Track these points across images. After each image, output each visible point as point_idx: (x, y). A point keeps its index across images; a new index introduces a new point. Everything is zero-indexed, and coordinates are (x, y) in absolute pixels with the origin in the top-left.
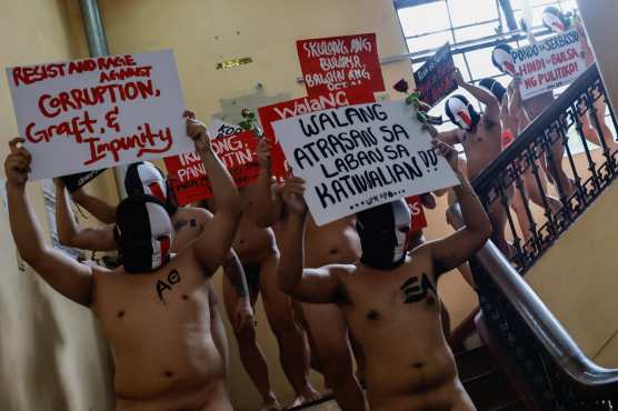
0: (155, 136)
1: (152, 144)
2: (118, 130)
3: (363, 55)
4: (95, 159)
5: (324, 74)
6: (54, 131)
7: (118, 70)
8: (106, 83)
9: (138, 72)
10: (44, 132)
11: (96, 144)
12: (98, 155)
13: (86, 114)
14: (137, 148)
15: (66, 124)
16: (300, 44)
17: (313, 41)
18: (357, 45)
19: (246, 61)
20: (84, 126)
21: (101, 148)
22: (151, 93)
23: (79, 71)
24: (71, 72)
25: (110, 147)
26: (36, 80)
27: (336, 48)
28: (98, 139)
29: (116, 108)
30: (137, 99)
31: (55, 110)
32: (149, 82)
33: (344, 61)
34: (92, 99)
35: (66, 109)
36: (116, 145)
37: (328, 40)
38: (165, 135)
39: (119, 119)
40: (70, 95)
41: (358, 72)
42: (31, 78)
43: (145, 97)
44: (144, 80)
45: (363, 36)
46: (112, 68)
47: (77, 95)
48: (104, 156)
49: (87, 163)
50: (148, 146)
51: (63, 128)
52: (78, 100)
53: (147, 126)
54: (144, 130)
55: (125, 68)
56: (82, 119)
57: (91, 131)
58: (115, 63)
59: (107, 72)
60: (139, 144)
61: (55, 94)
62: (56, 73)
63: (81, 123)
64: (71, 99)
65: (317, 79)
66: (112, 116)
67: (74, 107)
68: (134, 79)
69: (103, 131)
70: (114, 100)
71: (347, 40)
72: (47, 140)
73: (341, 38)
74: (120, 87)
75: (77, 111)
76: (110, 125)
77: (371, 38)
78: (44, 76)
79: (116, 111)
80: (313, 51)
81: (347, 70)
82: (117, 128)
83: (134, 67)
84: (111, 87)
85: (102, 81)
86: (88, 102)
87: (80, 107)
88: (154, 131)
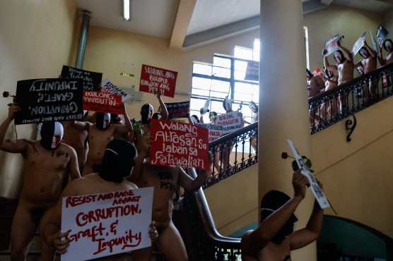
0: (133, 237)
1: (131, 242)
2: (115, 234)
3: (170, 80)
4: (100, 251)
5: (150, 82)
6: (81, 235)
7: (123, 198)
8: (116, 205)
9: (134, 200)
10: (75, 235)
11: (102, 242)
12: (102, 249)
13: (101, 224)
14: (123, 244)
15: (88, 231)
16: (144, 66)
17: (150, 67)
18: (168, 75)
19: (132, 76)
20: (98, 231)
21: (104, 244)
22: (136, 212)
23: (103, 199)
24: (98, 200)
25: (109, 244)
26: (78, 204)
27: (159, 73)
28: (103, 239)
29: (117, 221)
30: (129, 215)
31: (84, 222)
32: (137, 205)
33: (161, 80)
34: (106, 215)
35: (90, 221)
36: (112, 243)
37: (156, 68)
38: (138, 236)
39: (117, 228)
40: (95, 213)
41: (165, 86)
42: (76, 203)
43: (133, 214)
44: (135, 204)
45: (172, 72)
46: (121, 197)
47: (98, 212)
48: (105, 249)
49: (94, 254)
50: (129, 243)
51: (86, 233)
52: (98, 216)
53: (130, 231)
54: (128, 234)
55: (127, 197)
56: (98, 227)
57: (101, 234)
58: (123, 194)
59: (118, 199)
60: (125, 242)
61: (86, 213)
62: (90, 199)
63: (97, 230)
64: (95, 215)
65: (146, 83)
66: (114, 225)
67: (95, 220)
68: (130, 203)
69: (107, 234)
70: (117, 216)
71: (165, 71)
72: (76, 240)
73: (162, 70)
74: (122, 208)
75: (96, 222)
76: (112, 231)
77: (175, 74)
78: (83, 202)
79: (117, 223)
80: (148, 71)
81: (160, 84)
82: (115, 232)
83: (132, 196)
84: (117, 208)
85: (113, 204)
86: (103, 217)
87: (98, 220)
88: (133, 234)
